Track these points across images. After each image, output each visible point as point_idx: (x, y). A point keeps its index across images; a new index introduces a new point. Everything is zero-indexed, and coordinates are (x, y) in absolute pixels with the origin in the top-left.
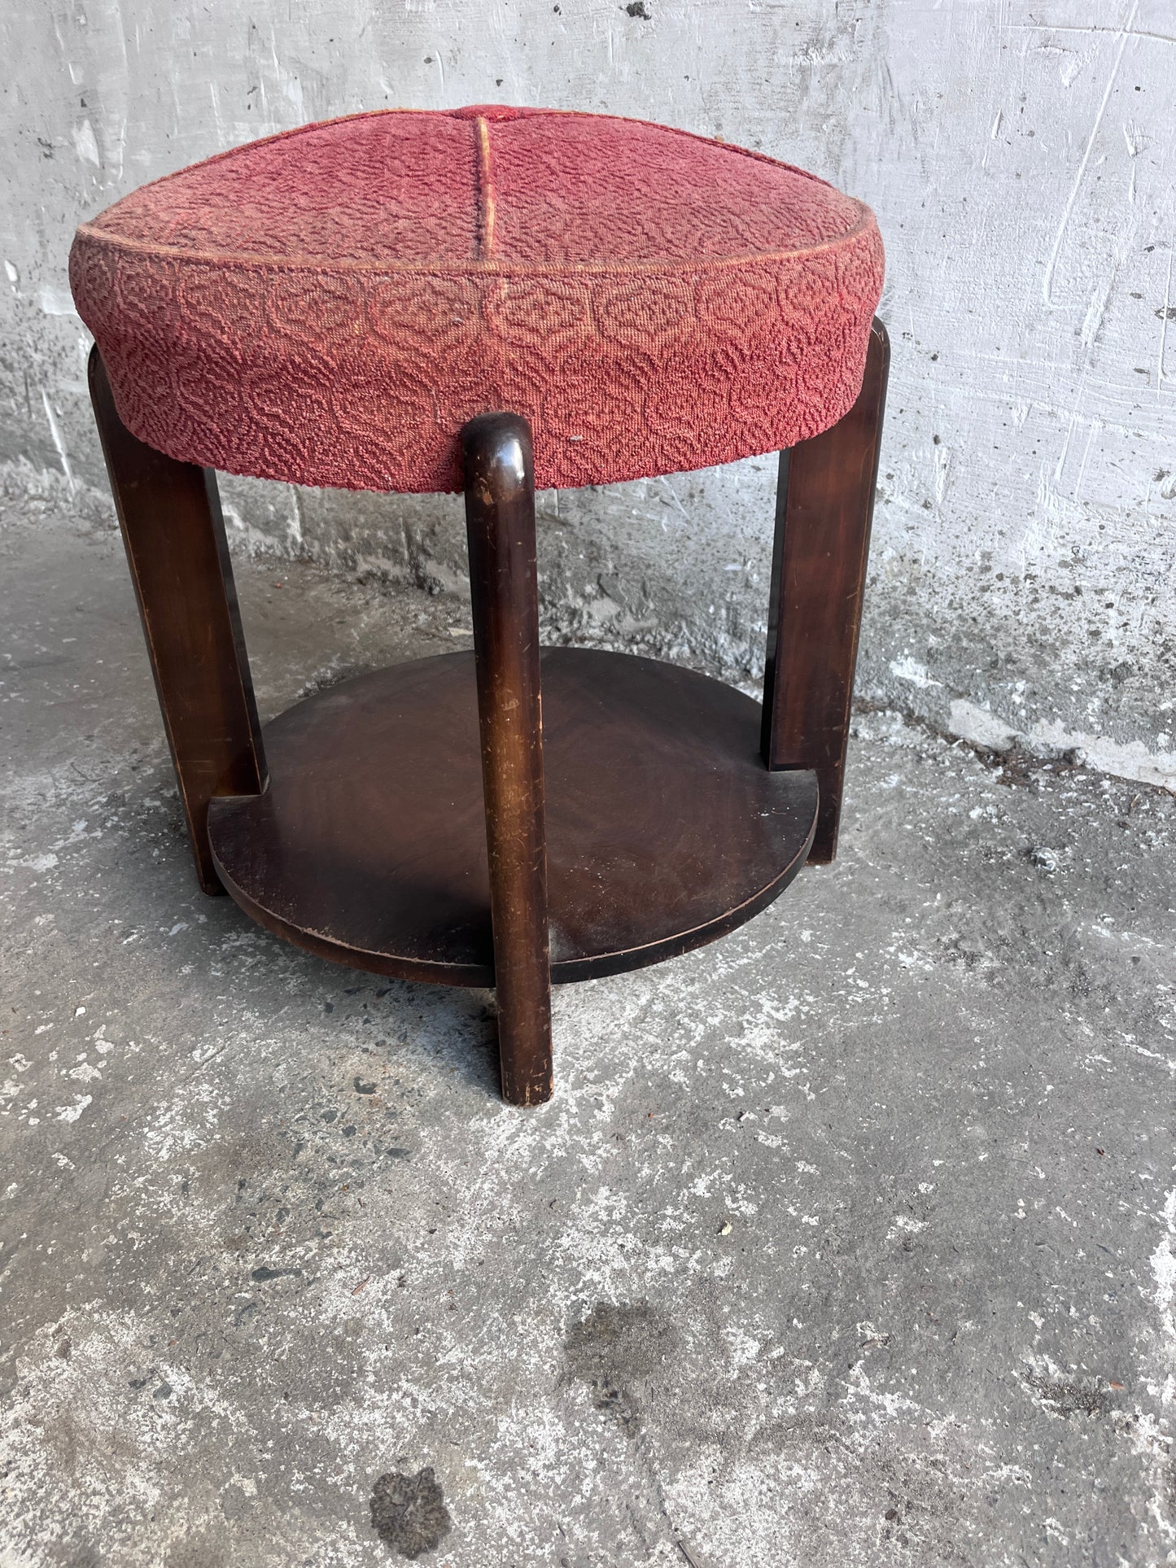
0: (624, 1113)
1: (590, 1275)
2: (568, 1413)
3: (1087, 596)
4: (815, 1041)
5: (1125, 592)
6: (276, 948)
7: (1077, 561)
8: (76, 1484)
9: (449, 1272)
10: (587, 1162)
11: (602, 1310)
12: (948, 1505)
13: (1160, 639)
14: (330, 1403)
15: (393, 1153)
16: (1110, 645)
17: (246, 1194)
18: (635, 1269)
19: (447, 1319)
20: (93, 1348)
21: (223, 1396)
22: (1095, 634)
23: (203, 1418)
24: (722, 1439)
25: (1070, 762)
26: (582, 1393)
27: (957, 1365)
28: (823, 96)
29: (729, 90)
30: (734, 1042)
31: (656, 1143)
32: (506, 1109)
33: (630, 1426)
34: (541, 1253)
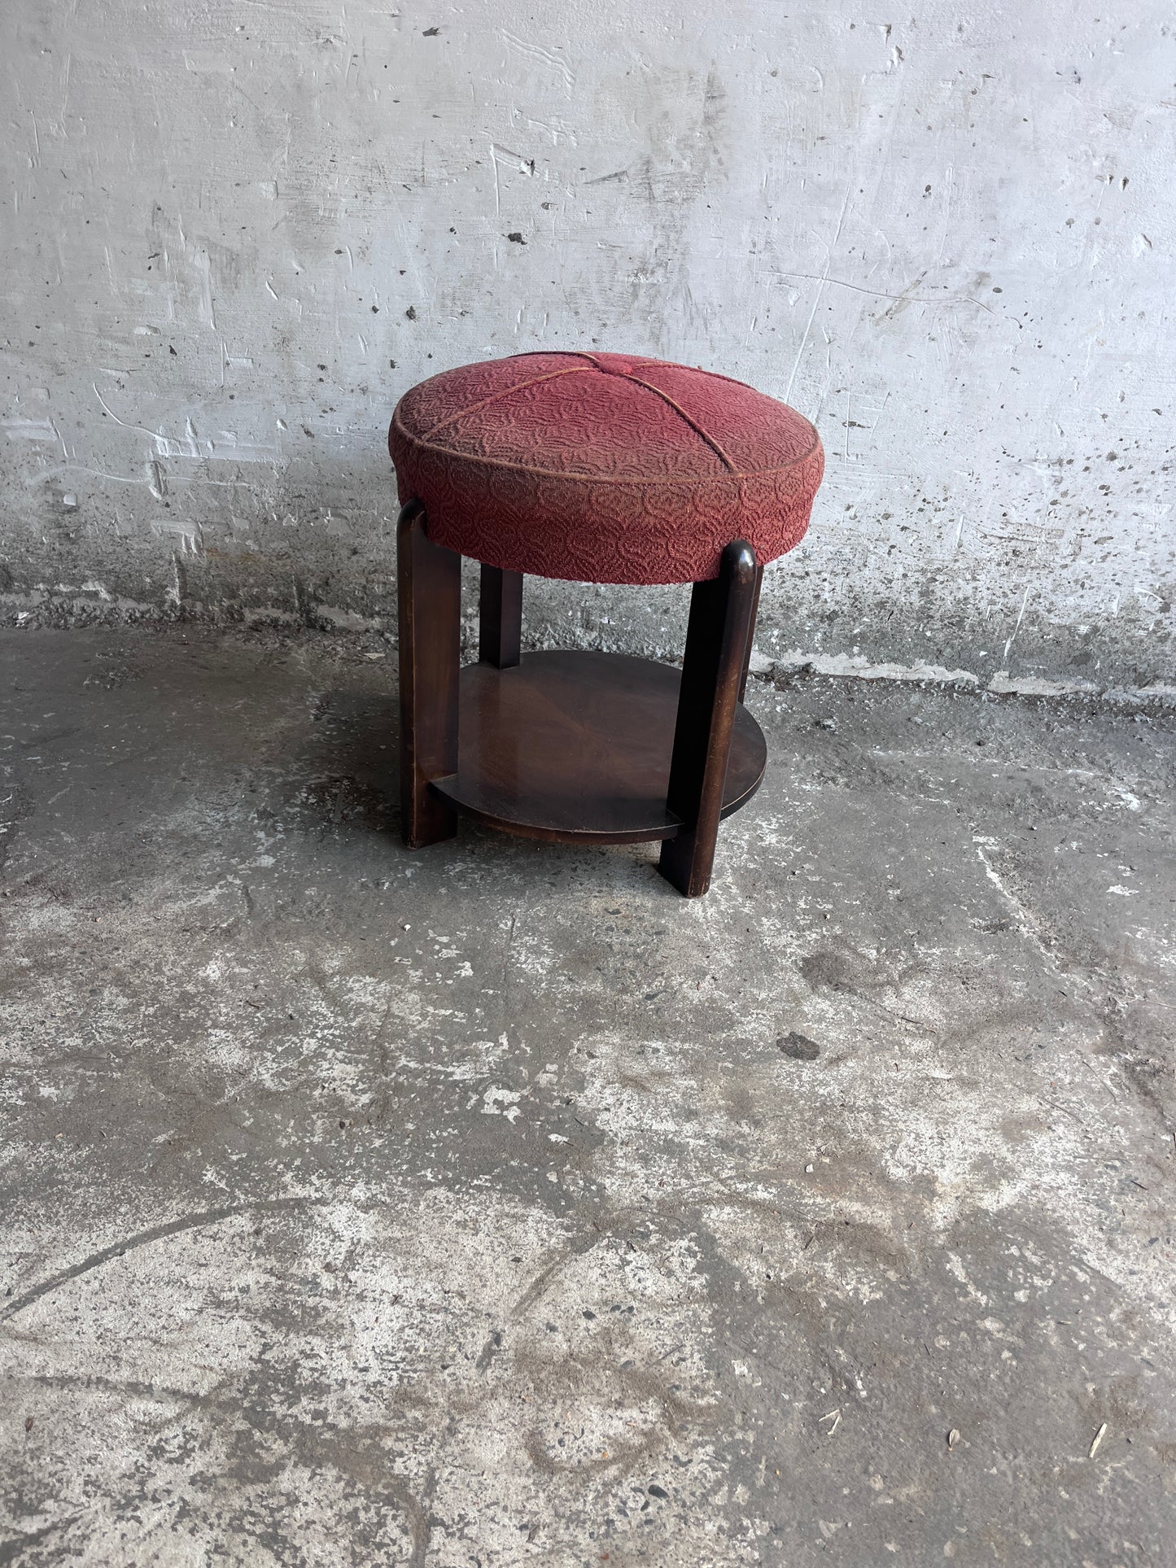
0: (743, 888)
1: (788, 950)
2: (826, 997)
3: (812, 576)
4: (797, 833)
5: (832, 572)
6: (483, 866)
7: (805, 557)
8: (656, 1094)
9: (732, 971)
10: (746, 910)
11: (805, 960)
12: (979, 974)
13: (852, 595)
14: (731, 1027)
15: (657, 933)
16: (826, 602)
17: (606, 971)
18: (805, 941)
19: (747, 984)
20: (603, 1049)
21: (683, 1041)
22: (817, 597)
23: (684, 1053)
24: (888, 983)
25: (808, 672)
26: (825, 989)
27: (949, 931)
28: (647, 302)
29: (584, 293)
30: (763, 844)
31: (768, 895)
32: (691, 901)
33: (852, 991)
34: (761, 949)
